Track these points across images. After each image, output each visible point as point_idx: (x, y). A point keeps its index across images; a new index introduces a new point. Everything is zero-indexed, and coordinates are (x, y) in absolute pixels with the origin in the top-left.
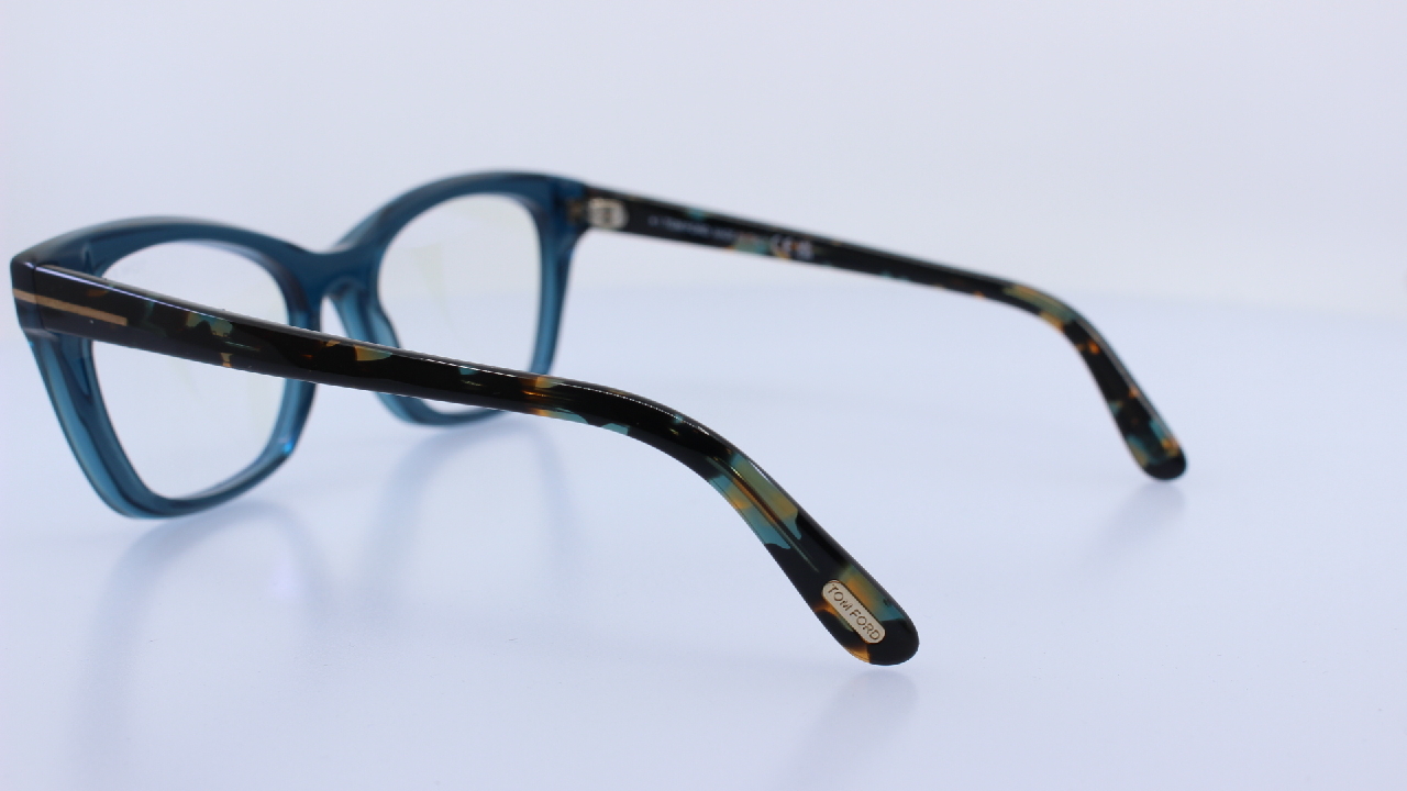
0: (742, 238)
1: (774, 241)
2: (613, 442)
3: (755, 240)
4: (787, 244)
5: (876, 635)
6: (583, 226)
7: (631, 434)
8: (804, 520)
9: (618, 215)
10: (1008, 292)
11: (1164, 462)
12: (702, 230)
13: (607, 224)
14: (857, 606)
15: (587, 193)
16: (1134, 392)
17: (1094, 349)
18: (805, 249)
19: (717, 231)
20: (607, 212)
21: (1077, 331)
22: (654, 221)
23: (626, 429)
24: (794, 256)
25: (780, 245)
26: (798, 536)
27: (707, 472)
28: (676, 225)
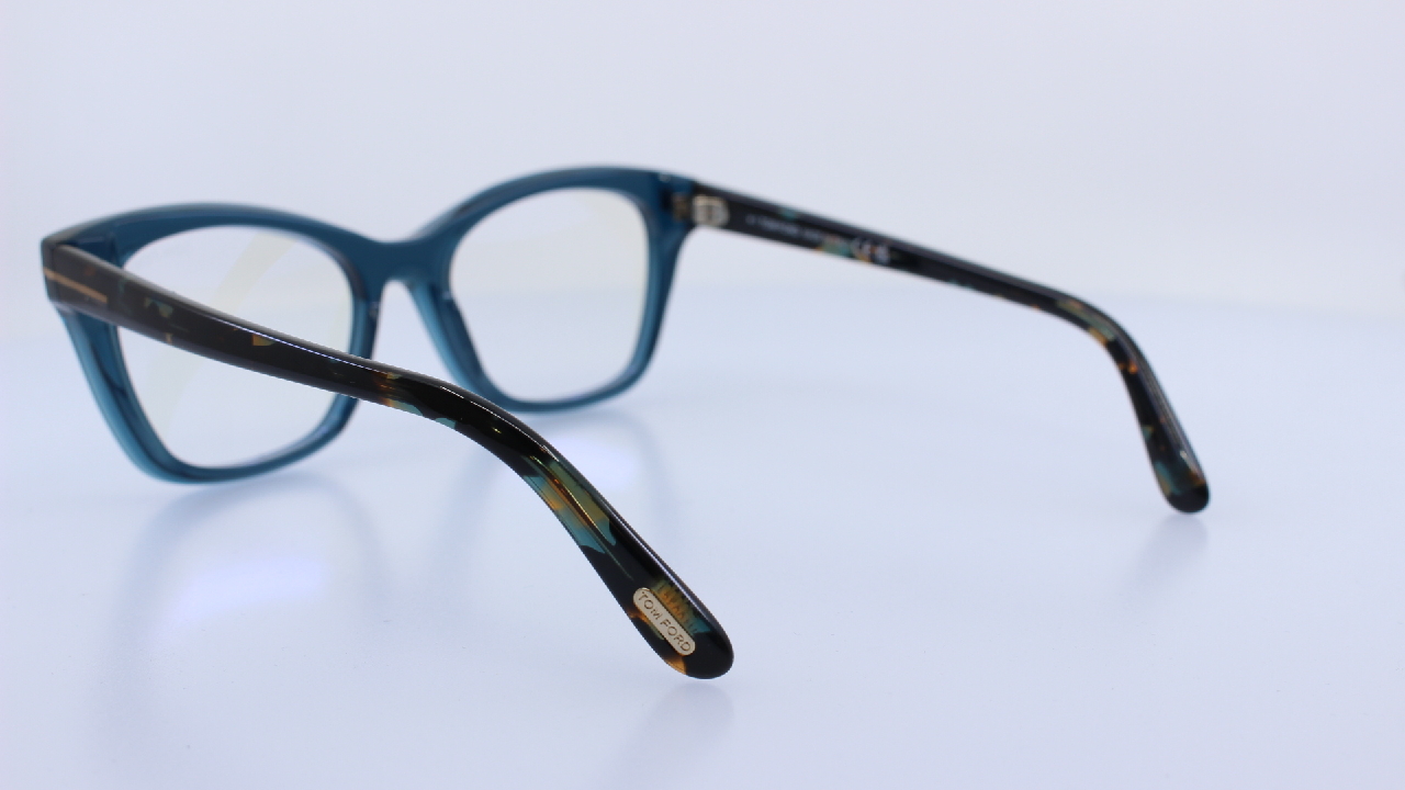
0: (830, 240)
1: (854, 245)
3: (839, 242)
4: (867, 248)
5: (686, 647)
6: (689, 225)
7: (457, 428)
9: (721, 214)
10: (1061, 304)
12: (792, 230)
13: (710, 221)
14: (667, 616)
15: (696, 189)
17: (1133, 369)
18: (882, 252)
19: (809, 231)
20: (710, 209)
21: (1122, 350)
22: (751, 220)
23: (453, 423)
24: (873, 260)
25: (860, 247)
26: (613, 542)
27: (523, 470)
28: (771, 225)
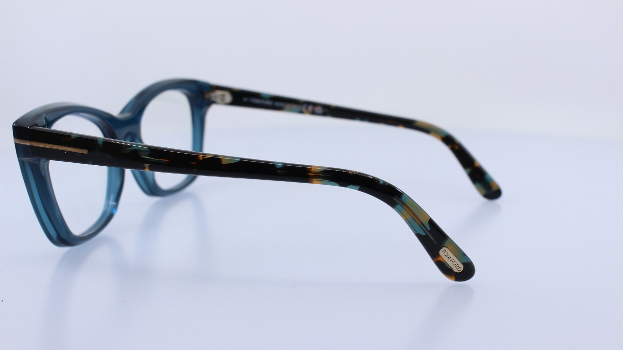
0: (288, 106)
1: (304, 108)
2: (352, 194)
3: (295, 107)
4: (310, 108)
5: (460, 269)
6: (210, 102)
7: (360, 190)
8: (431, 222)
9: (228, 98)
10: (415, 125)
11: (492, 192)
12: (269, 103)
14: (453, 257)
16: (477, 164)
17: (456, 147)
18: (319, 110)
19: (277, 103)
20: (223, 96)
21: (449, 140)
22: (245, 99)
23: (358, 188)
24: (313, 113)
25: (306, 108)
26: (429, 229)
27: (393, 204)
28: (257, 101)
